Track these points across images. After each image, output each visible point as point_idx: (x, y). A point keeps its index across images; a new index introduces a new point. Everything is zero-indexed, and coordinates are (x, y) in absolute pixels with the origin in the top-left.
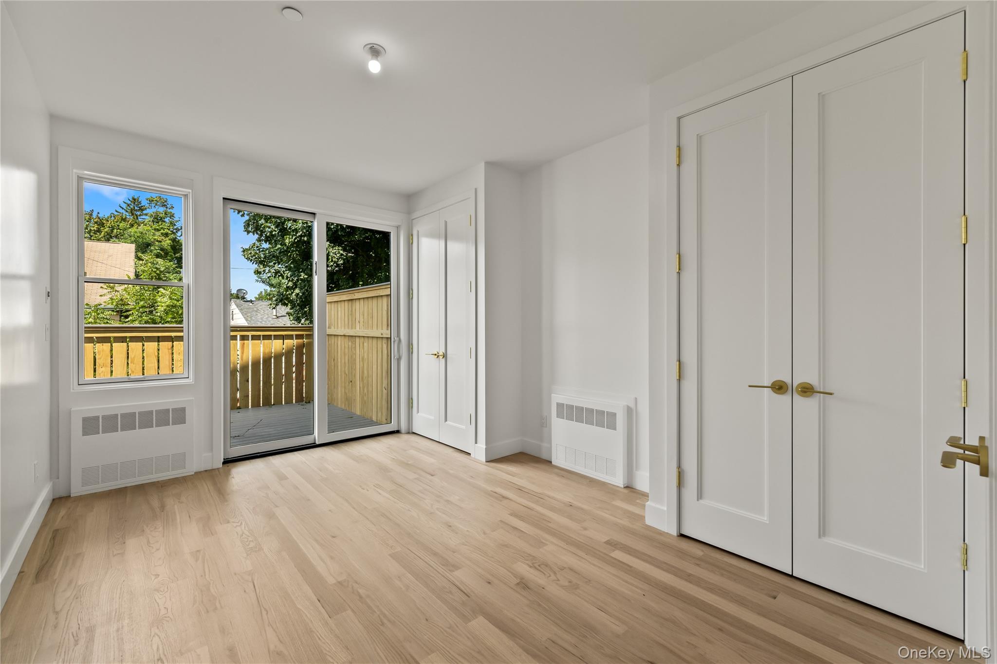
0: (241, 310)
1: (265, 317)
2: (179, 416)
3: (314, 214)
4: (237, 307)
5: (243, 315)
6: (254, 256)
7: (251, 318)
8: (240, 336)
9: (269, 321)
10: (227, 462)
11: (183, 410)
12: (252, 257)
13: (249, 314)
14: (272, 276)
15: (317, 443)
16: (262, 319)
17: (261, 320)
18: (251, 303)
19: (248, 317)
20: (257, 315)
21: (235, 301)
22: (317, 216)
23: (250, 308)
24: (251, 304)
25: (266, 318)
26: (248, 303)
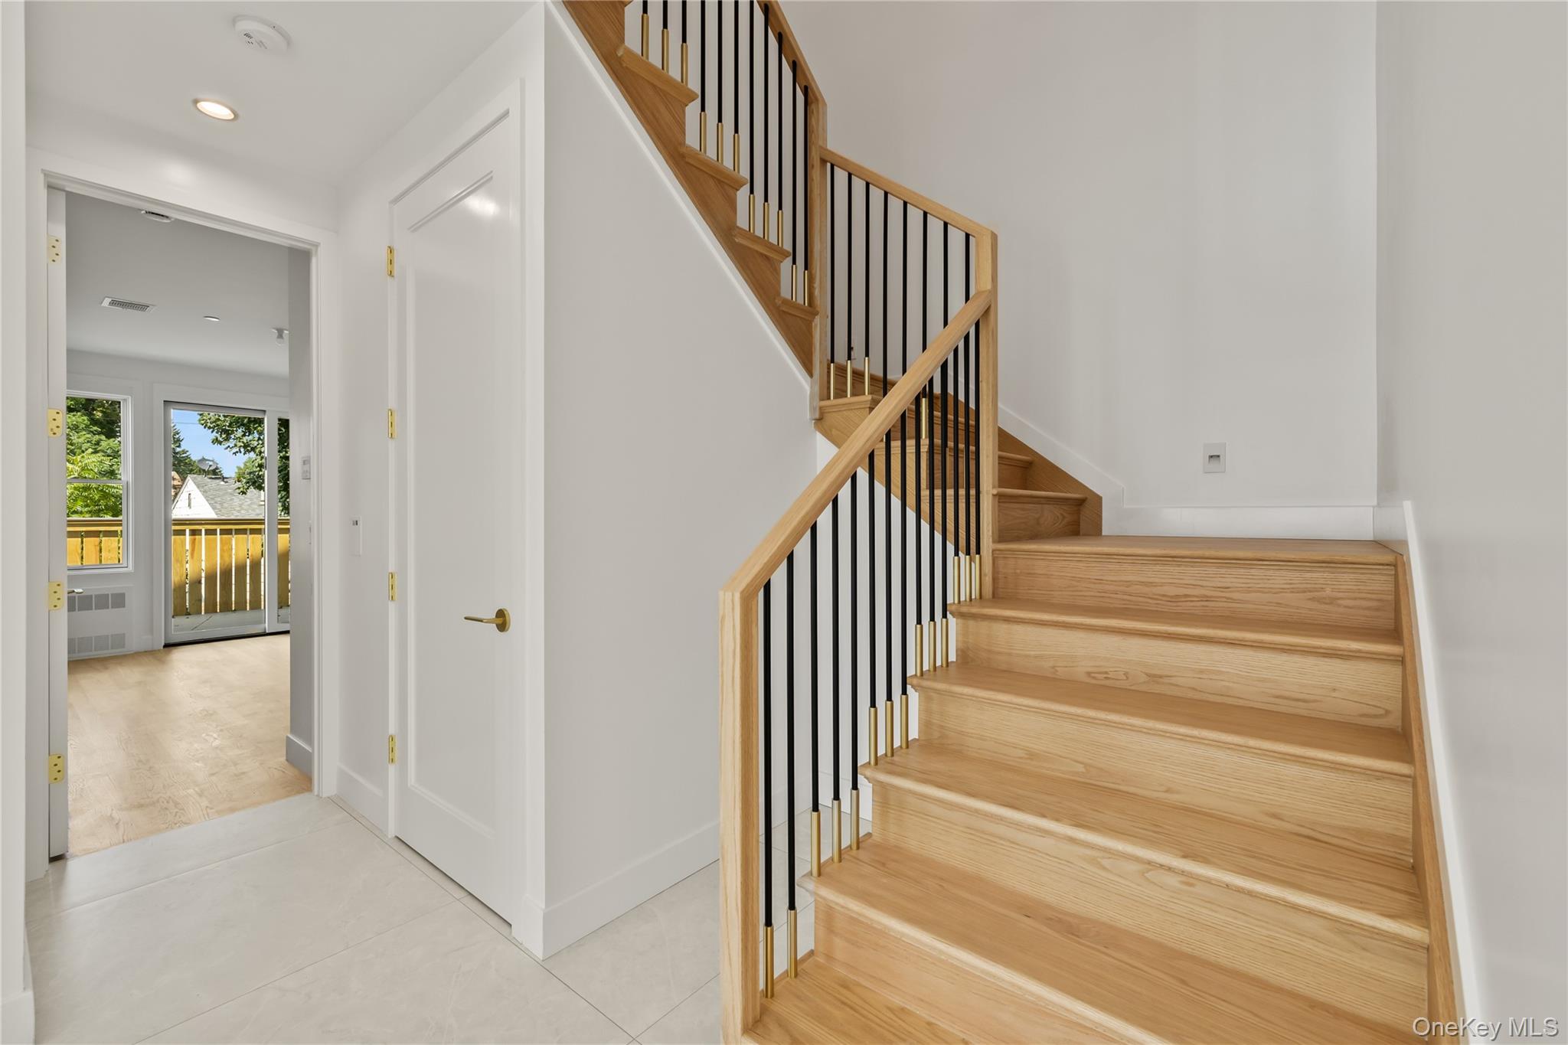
0: (204, 492)
1: (246, 503)
2: (119, 601)
3: (265, 411)
4: (198, 487)
5: (207, 500)
6: (215, 422)
7: (221, 504)
8: (190, 530)
9: (254, 510)
10: (167, 646)
11: (123, 596)
12: (211, 423)
13: (219, 499)
14: (241, 452)
15: (267, 632)
16: (240, 505)
17: (239, 509)
18: (223, 481)
19: (216, 502)
20: (231, 500)
21: (195, 478)
22: (267, 413)
23: (219, 490)
24: (222, 483)
25: (248, 505)
26: (218, 481)
